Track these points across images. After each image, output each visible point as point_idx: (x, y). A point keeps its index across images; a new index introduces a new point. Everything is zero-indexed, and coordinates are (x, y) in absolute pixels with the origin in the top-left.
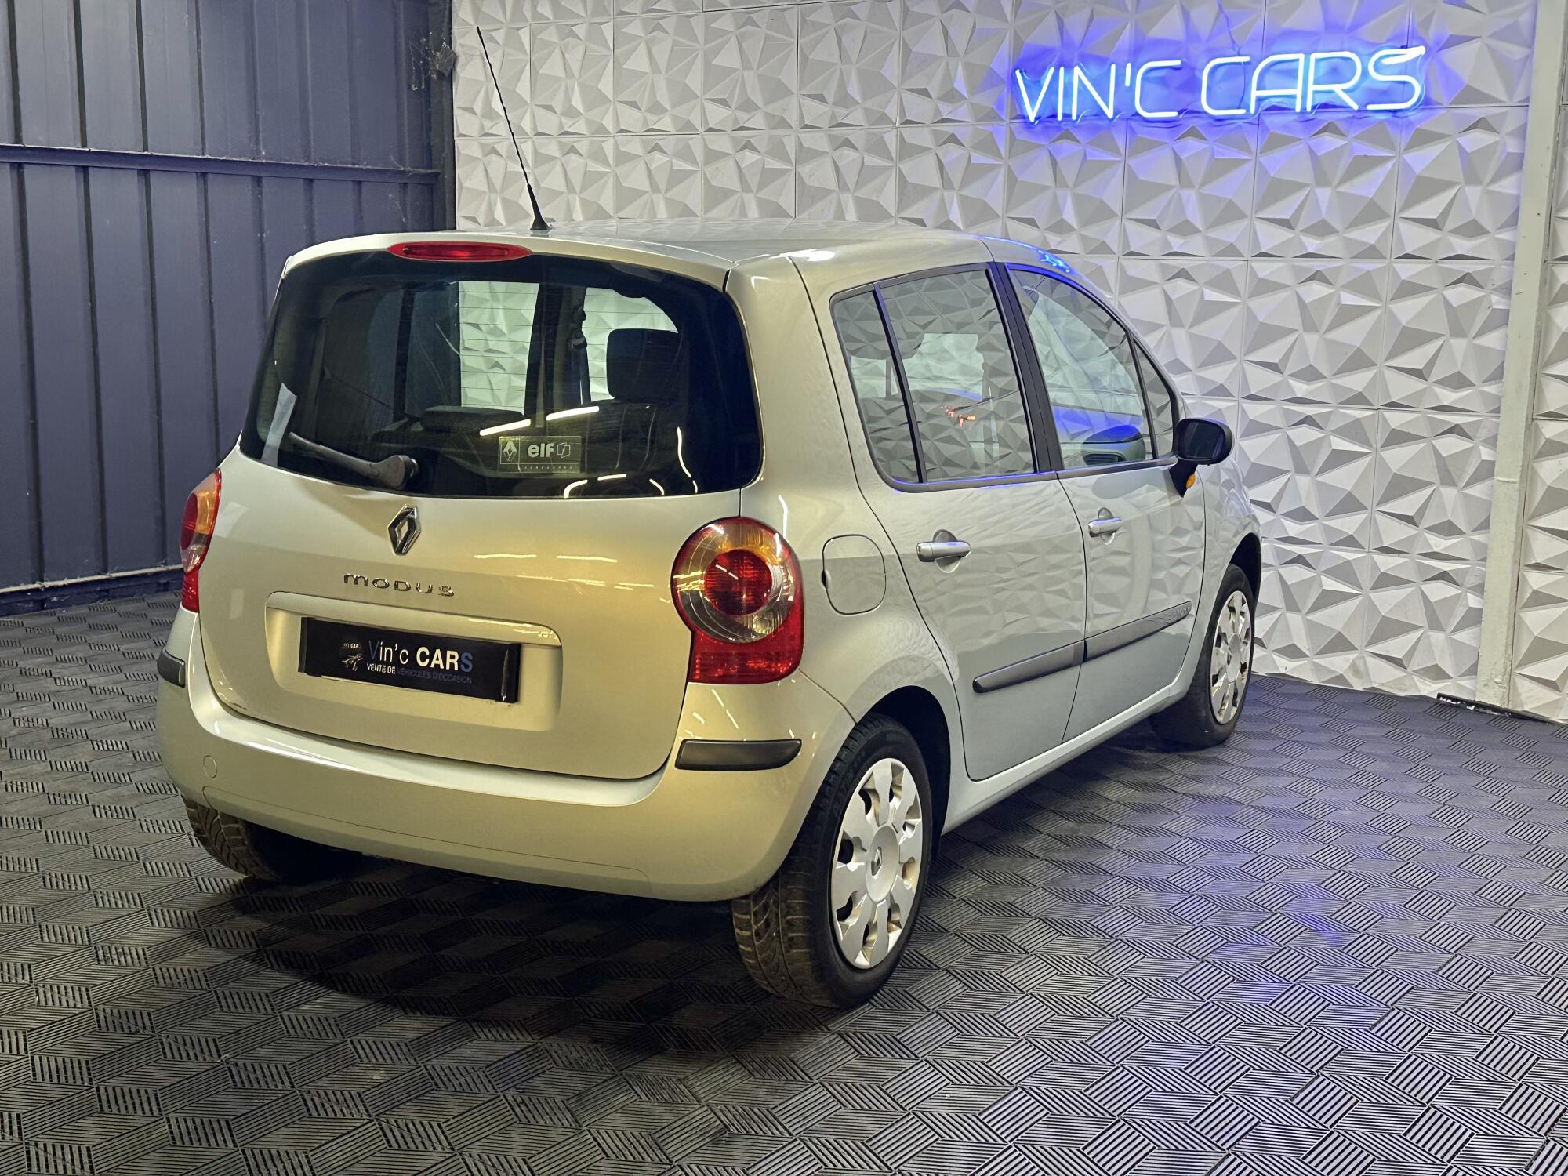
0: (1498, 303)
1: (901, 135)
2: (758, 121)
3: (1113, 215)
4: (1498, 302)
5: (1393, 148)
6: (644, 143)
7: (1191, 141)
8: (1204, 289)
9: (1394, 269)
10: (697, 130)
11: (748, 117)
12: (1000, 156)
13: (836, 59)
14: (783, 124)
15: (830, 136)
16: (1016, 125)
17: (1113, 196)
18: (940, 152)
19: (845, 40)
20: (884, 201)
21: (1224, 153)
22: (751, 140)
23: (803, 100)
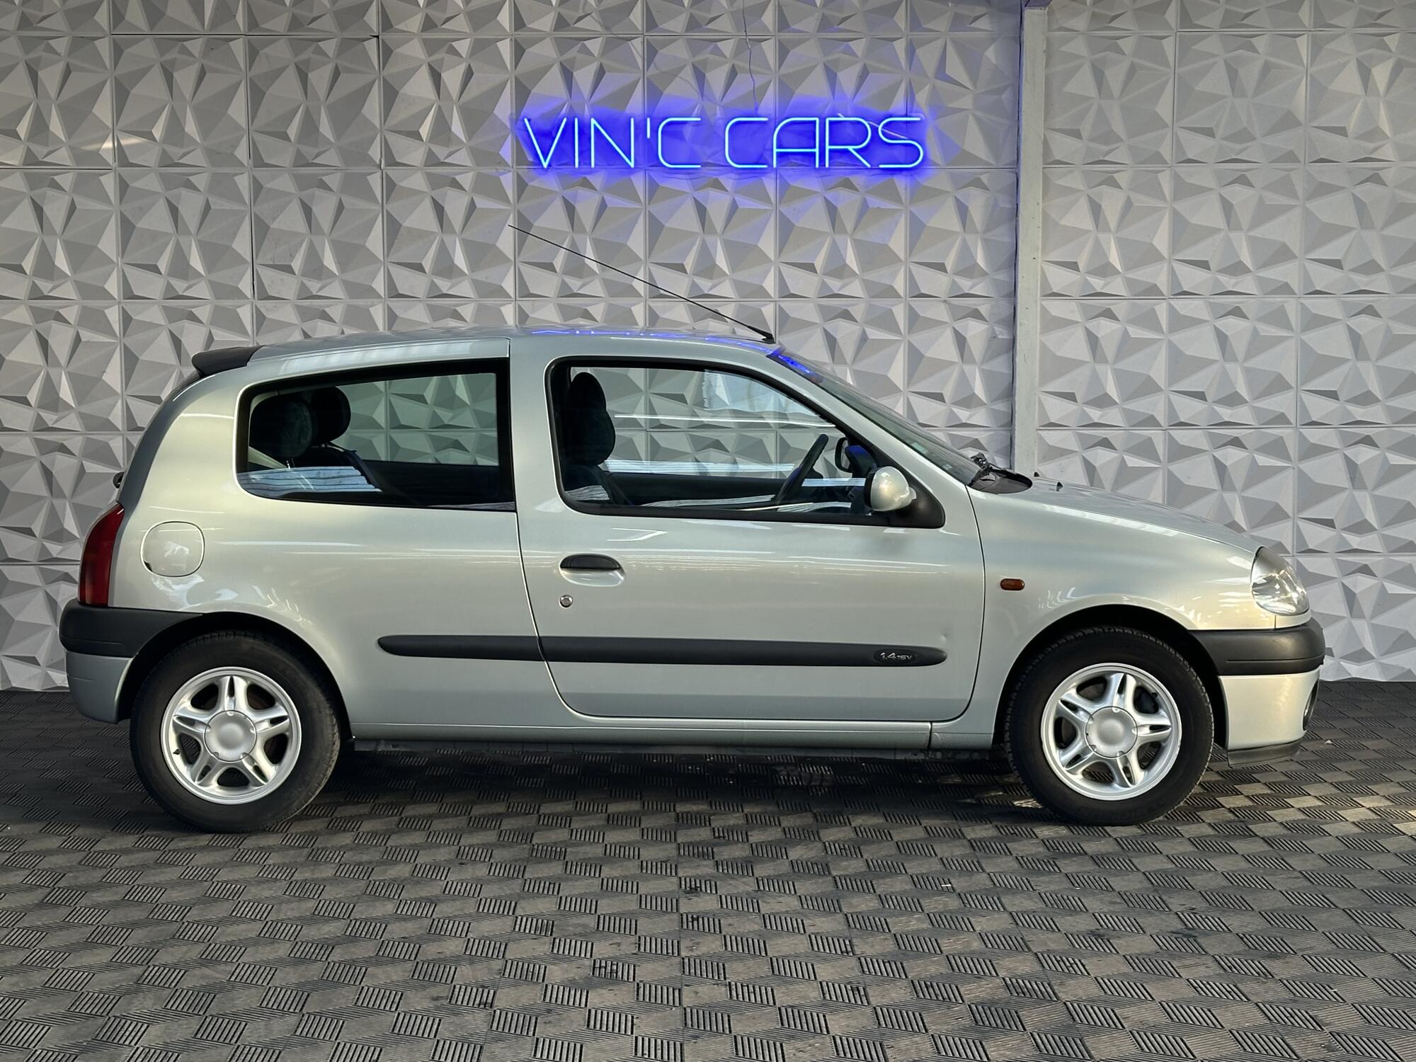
0: (1001, 333)
1: (388, 176)
2: (196, 157)
3: (638, 259)
4: (1003, 334)
5: (899, 201)
6: (27, 177)
7: (713, 193)
8: (736, 329)
9: (911, 307)
10: (109, 165)
11: (181, 153)
12: (507, 201)
13: (298, 95)
15: (294, 175)
16: (523, 170)
17: (636, 241)
18: (438, 195)
19: (312, 76)
20: (369, 245)
21: (745, 203)
22: (190, 178)
23: (258, 138)
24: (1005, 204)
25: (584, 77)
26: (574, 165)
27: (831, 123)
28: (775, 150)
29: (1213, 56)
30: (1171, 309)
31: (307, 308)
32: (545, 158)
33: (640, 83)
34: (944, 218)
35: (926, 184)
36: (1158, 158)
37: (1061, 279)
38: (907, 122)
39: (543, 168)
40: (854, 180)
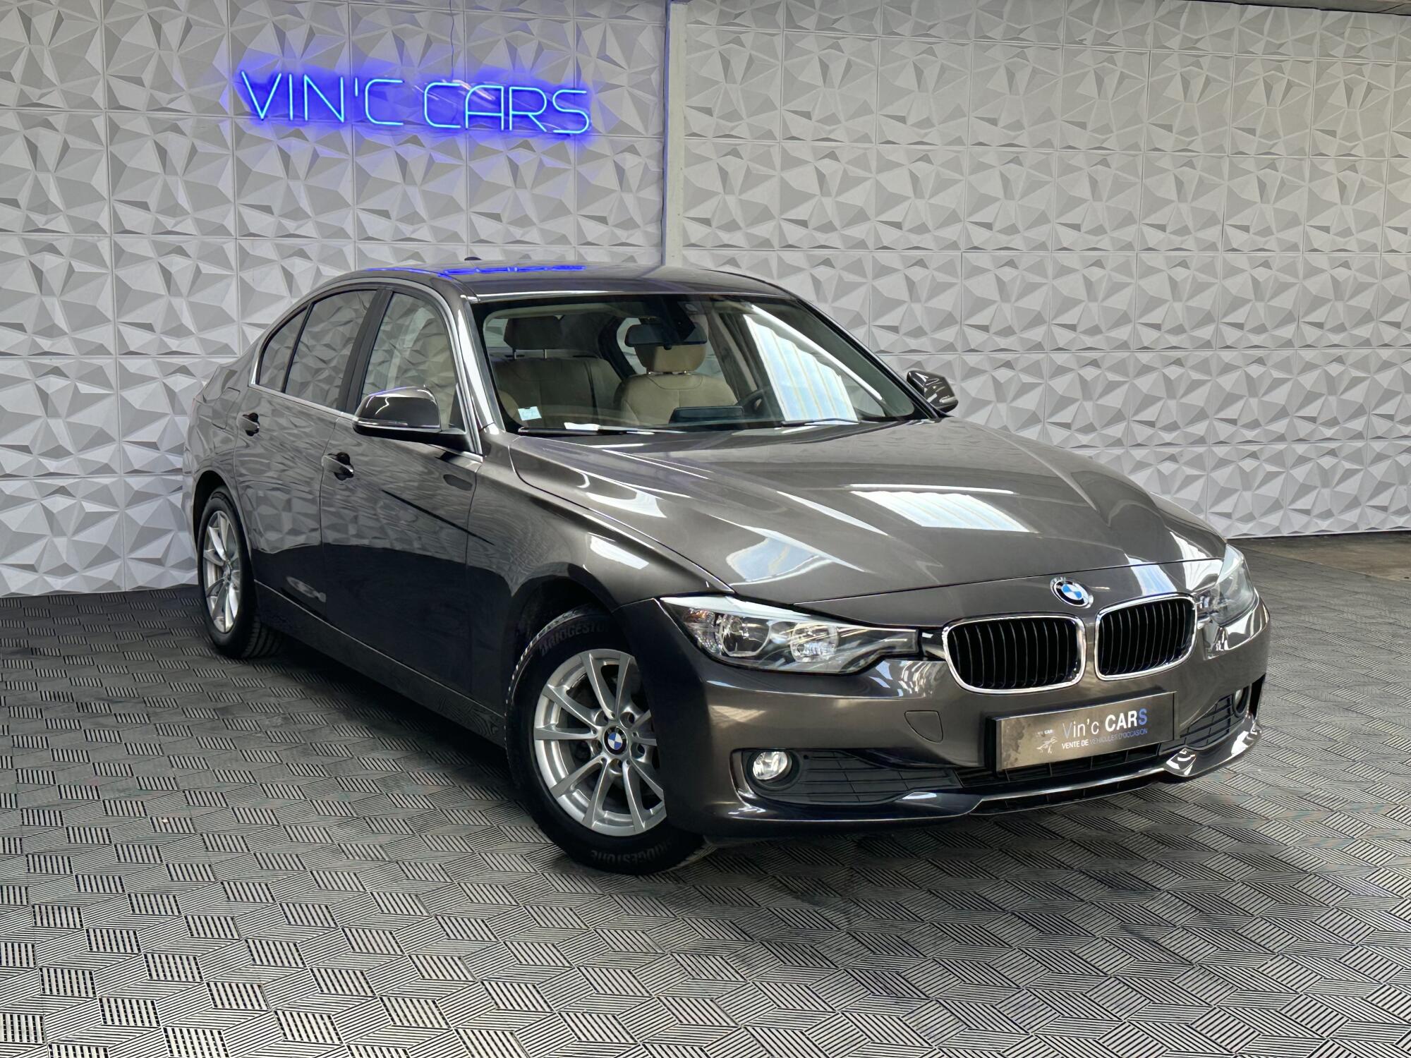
1: (111, 120)
3: (347, 205)
5: (569, 161)
7: (411, 147)
12: (226, 146)
13: (22, 38)
16: (244, 122)
17: (347, 190)
18: (160, 138)
19: (34, 20)
20: (93, 183)
21: (441, 158)
24: (654, 168)
25: (296, 38)
26: (289, 115)
27: (514, 91)
28: (467, 113)
29: (810, 52)
30: (780, 259)
31: (35, 241)
32: (262, 109)
33: (347, 46)
34: (605, 177)
35: (591, 148)
36: (769, 135)
37: (697, 232)
38: (574, 94)
39: (259, 118)
40: (534, 142)
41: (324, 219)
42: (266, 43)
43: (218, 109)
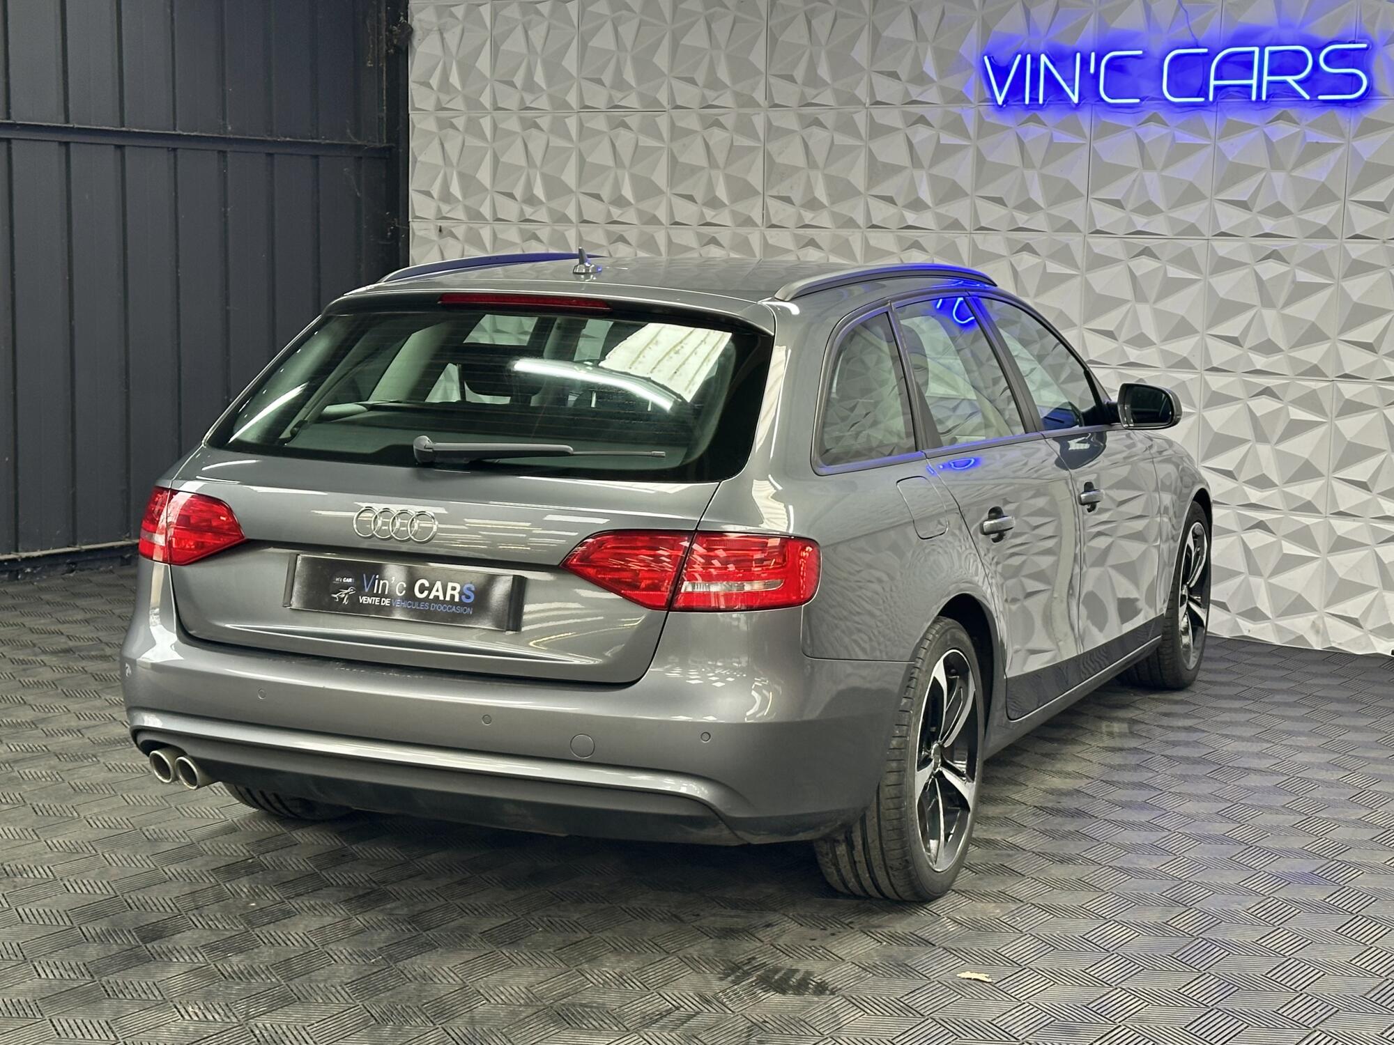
1: (871, 114)
2: (727, 100)
3: (1079, 195)
5: (1342, 135)
6: (609, 119)
7: (1152, 126)
8: (1167, 267)
9: (1345, 248)
10: (663, 107)
11: (716, 95)
12: (969, 138)
13: (805, 41)
14: (753, 103)
15: (798, 114)
16: (985, 108)
17: (1079, 177)
18: (910, 132)
20: (853, 179)
21: (1187, 138)
22: (719, 118)
23: (772, 80)
25: (1042, 14)
27: (1272, 53)
28: (1213, 83)
31: (802, 236)
32: (1000, 95)
33: (1093, 17)
35: (1366, 116)
38: (1353, 49)
39: (998, 105)
40: (1293, 112)
41: (1059, 211)
42: (1011, 24)
43: (960, 98)
